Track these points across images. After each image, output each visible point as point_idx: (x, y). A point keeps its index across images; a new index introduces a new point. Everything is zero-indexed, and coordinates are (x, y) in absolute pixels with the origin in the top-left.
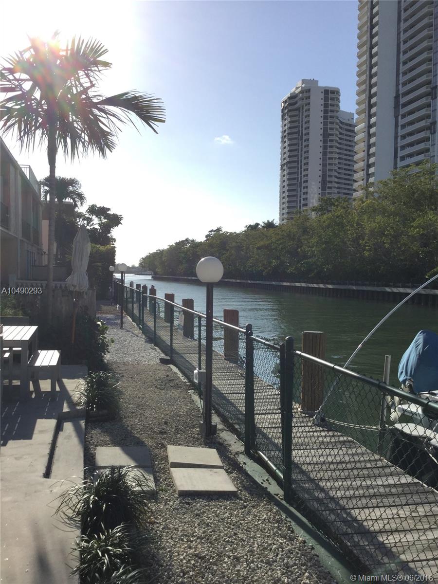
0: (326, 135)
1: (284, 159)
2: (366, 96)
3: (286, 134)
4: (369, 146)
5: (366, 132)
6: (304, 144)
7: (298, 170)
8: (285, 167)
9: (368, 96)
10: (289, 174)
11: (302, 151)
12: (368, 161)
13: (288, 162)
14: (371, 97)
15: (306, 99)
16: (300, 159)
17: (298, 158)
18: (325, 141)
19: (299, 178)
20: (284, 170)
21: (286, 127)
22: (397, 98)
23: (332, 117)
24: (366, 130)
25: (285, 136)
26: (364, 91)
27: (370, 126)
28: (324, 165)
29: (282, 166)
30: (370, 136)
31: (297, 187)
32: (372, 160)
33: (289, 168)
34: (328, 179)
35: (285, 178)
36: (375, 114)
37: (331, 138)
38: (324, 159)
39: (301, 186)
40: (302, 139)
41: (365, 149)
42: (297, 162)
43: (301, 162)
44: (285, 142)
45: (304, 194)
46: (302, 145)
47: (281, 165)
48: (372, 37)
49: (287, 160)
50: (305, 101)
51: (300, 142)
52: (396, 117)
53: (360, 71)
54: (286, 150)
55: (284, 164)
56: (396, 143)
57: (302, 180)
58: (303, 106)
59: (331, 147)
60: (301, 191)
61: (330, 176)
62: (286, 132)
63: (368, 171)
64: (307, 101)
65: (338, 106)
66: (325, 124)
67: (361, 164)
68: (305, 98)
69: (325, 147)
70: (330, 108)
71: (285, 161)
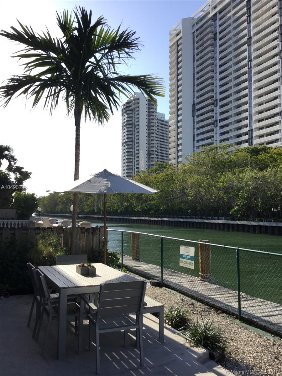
0: (149, 126)
1: (124, 139)
2: (175, 104)
5: (176, 125)
6: (136, 131)
7: (133, 146)
8: (125, 145)
9: (176, 104)
10: (127, 148)
11: (135, 135)
13: (127, 142)
14: (178, 104)
15: (137, 104)
16: (134, 140)
17: (133, 139)
18: (149, 130)
19: (134, 151)
20: (124, 146)
21: (125, 120)
22: (194, 105)
23: (153, 116)
25: (124, 126)
26: (174, 101)
27: (178, 122)
28: (149, 144)
29: (123, 143)
30: (178, 127)
31: (133, 157)
33: (127, 145)
34: (151, 152)
35: (125, 151)
36: (181, 115)
37: (152, 128)
38: (149, 141)
39: (135, 156)
40: (135, 128)
42: (132, 141)
43: (135, 142)
44: (124, 129)
45: (137, 161)
46: (135, 131)
47: (122, 143)
48: (178, 69)
49: (126, 140)
50: (136, 105)
51: (134, 130)
52: (193, 117)
53: (171, 88)
54: (125, 134)
55: (124, 143)
56: (194, 138)
57: (136, 153)
58: (135, 108)
59: (153, 133)
60: (135, 159)
61: (153, 151)
62: (125, 123)
63: (177, 148)
64: (138, 105)
65: (156, 109)
66: (149, 119)
67: (173, 144)
68: (136, 104)
69: (149, 133)
70: (151, 110)
71: (125, 141)
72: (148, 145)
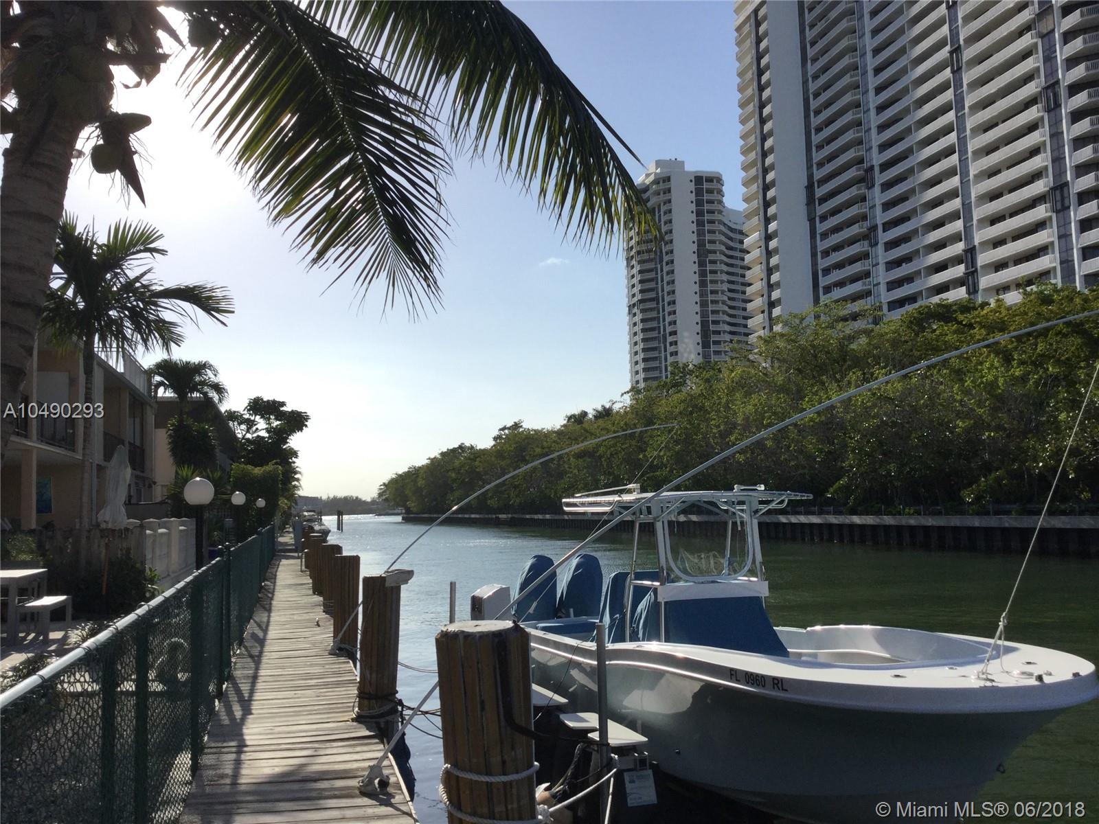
0: (703, 254)
1: (634, 295)
3: (632, 253)
4: (770, 271)
5: (763, 248)
6: (666, 269)
7: (659, 313)
8: (635, 310)
10: (643, 321)
11: (662, 281)
12: (770, 296)
13: (641, 301)
14: (766, 188)
15: (664, 193)
16: (660, 295)
17: (658, 294)
18: (701, 264)
19: (662, 328)
20: (635, 315)
21: (633, 241)
22: (810, 188)
23: (711, 222)
24: (762, 243)
25: (632, 257)
27: (768, 237)
28: (704, 304)
29: (631, 307)
30: (769, 254)
31: (659, 343)
32: (776, 295)
33: (643, 311)
34: (712, 328)
35: (637, 329)
37: (711, 257)
38: (703, 294)
39: (666, 342)
40: (661, 261)
41: (764, 275)
42: (656, 299)
43: (663, 300)
44: (633, 267)
45: (672, 354)
46: (662, 271)
47: (629, 306)
48: (761, 89)
49: (638, 297)
50: (662, 197)
51: (659, 266)
52: (811, 220)
54: (635, 281)
55: (634, 305)
56: (814, 264)
57: (667, 331)
58: (659, 206)
59: (713, 272)
60: (665, 351)
61: (715, 322)
62: (634, 250)
64: (667, 197)
65: (720, 202)
66: (700, 233)
67: (759, 302)
68: (662, 193)
69: (703, 274)
70: (706, 207)
71: (635, 299)
72: (702, 306)
